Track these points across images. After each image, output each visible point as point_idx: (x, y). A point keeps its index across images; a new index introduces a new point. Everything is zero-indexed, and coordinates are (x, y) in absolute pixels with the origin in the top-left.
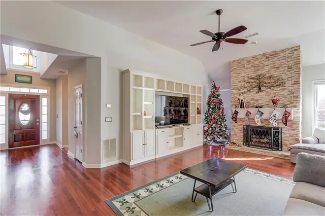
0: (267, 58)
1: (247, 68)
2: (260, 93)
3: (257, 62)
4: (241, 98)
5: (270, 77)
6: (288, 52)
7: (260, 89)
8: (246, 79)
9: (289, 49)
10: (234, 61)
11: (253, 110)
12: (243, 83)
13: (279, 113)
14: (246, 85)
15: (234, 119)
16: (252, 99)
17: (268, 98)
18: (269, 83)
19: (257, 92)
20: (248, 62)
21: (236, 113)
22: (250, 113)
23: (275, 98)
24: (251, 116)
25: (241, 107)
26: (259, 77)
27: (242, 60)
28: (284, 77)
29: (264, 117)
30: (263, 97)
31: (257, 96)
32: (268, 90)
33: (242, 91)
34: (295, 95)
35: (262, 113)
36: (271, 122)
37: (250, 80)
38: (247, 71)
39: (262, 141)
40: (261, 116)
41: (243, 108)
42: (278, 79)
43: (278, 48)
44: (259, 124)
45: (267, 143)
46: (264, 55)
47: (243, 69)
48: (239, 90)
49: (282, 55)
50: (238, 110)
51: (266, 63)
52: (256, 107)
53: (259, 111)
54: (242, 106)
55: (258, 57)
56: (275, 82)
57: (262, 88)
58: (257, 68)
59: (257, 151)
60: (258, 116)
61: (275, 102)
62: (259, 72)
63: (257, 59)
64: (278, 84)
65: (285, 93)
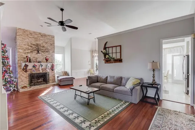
0: (42, 36)
1: (30, 38)
2: (38, 54)
3: (36, 36)
4: (29, 56)
5: (43, 47)
6: (50, 37)
7: (38, 52)
8: (30, 44)
9: (51, 36)
10: (20, 29)
11: (37, 64)
12: (27, 46)
13: (49, 65)
14: (29, 48)
15: (25, 70)
16: (34, 57)
17: (42, 58)
18: (43, 49)
19: (37, 54)
20: (31, 34)
21: (26, 66)
22: (36, 66)
24: (37, 67)
25: (29, 62)
26: (37, 45)
27: (27, 31)
28: (49, 48)
30: (40, 57)
31: (36, 56)
32: (42, 53)
33: (27, 51)
34: (53, 57)
35: (42, 65)
36: (47, 70)
37: (32, 46)
38: (30, 39)
40: (42, 67)
41: (31, 62)
42: (47, 49)
43: (47, 34)
44: (41, 71)
46: (40, 33)
47: (27, 37)
48: (25, 50)
49: (48, 37)
50: (27, 63)
51: (41, 39)
52: (39, 62)
53: (41, 64)
54: (30, 61)
55: (37, 33)
56: (45, 50)
57: (40, 52)
58: (36, 39)
60: (40, 67)
61: (47, 60)
62: (38, 42)
63: (36, 34)
64: (47, 51)
65: (50, 56)
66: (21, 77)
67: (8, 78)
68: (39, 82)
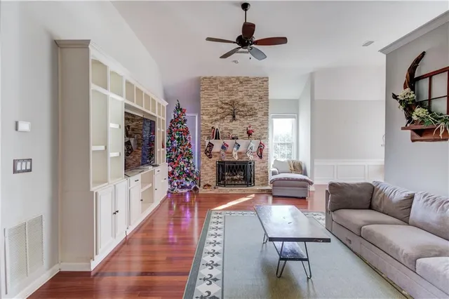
0: (241, 83)
1: (220, 91)
2: (234, 122)
3: (231, 86)
4: (217, 127)
5: (244, 105)
6: (260, 81)
7: (234, 117)
8: (220, 103)
9: (260, 78)
10: (205, 78)
11: (229, 142)
12: (216, 108)
13: (254, 144)
14: (220, 110)
15: (208, 154)
16: (226, 129)
17: (242, 129)
18: (242, 111)
19: (231, 121)
20: (222, 83)
21: (211, 145)
22: (227, 146)
23: (251, 129)
24: (229, 150)
25: (216, 139)
26: (232, 103)
27: (215, 79)
28: (255, 106)
29: (241, 149)
30: (238, 127)
31: (232, 125)
32: (242, 119)
33: (215, 118)
34: (265, 126)
35: (239, 146)
36: (248, 155)
37: (223, 105)
38: (220, 93)
39: (235, 177)
40: (238, 148)
41: (219, 139)
42: (251, 108)
43: (251, 76)
44: (236, 158)
45: (240, 179)
46: (238, 78)
47: (215, 90)
48: (211, 116)
49: (254, 83)
50: (212, 141)
51: (240, 89)
52: (233, 139)
53: (236, 143)
54: (217, 137)
55: (232, 79)
56: (248, 111)
57: (237, 117)
58: (230, 92)
59: (236, 190)
60: (235, 149)
61: (249, 133)
62: (233, 98)
63: (231, 82)
64: (251, 113)
65: (257, 124)
66: (206, 165)
67: (184, 166)
68: (236, 180)
